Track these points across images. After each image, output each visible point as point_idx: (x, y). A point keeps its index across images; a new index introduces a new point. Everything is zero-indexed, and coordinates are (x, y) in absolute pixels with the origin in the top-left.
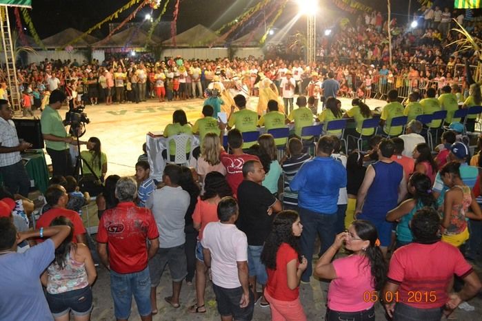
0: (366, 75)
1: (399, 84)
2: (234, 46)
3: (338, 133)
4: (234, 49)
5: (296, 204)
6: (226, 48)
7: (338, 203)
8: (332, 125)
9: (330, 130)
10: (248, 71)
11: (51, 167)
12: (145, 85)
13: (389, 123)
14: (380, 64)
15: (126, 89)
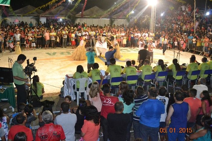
0: (182, 39)
1: (198, 45)
2: (113, 18)
3: (163, 78)
4: (113, 20)
5: (139, 120)
6: (109, 19)
7: (160, 121)
8: (161, 74)
9: (159, 76)
10: (120, 34)
11: (16, 89)
12: (66, 39)
13: (191, 73)
14: (189, 33)
15: (56, 41)
